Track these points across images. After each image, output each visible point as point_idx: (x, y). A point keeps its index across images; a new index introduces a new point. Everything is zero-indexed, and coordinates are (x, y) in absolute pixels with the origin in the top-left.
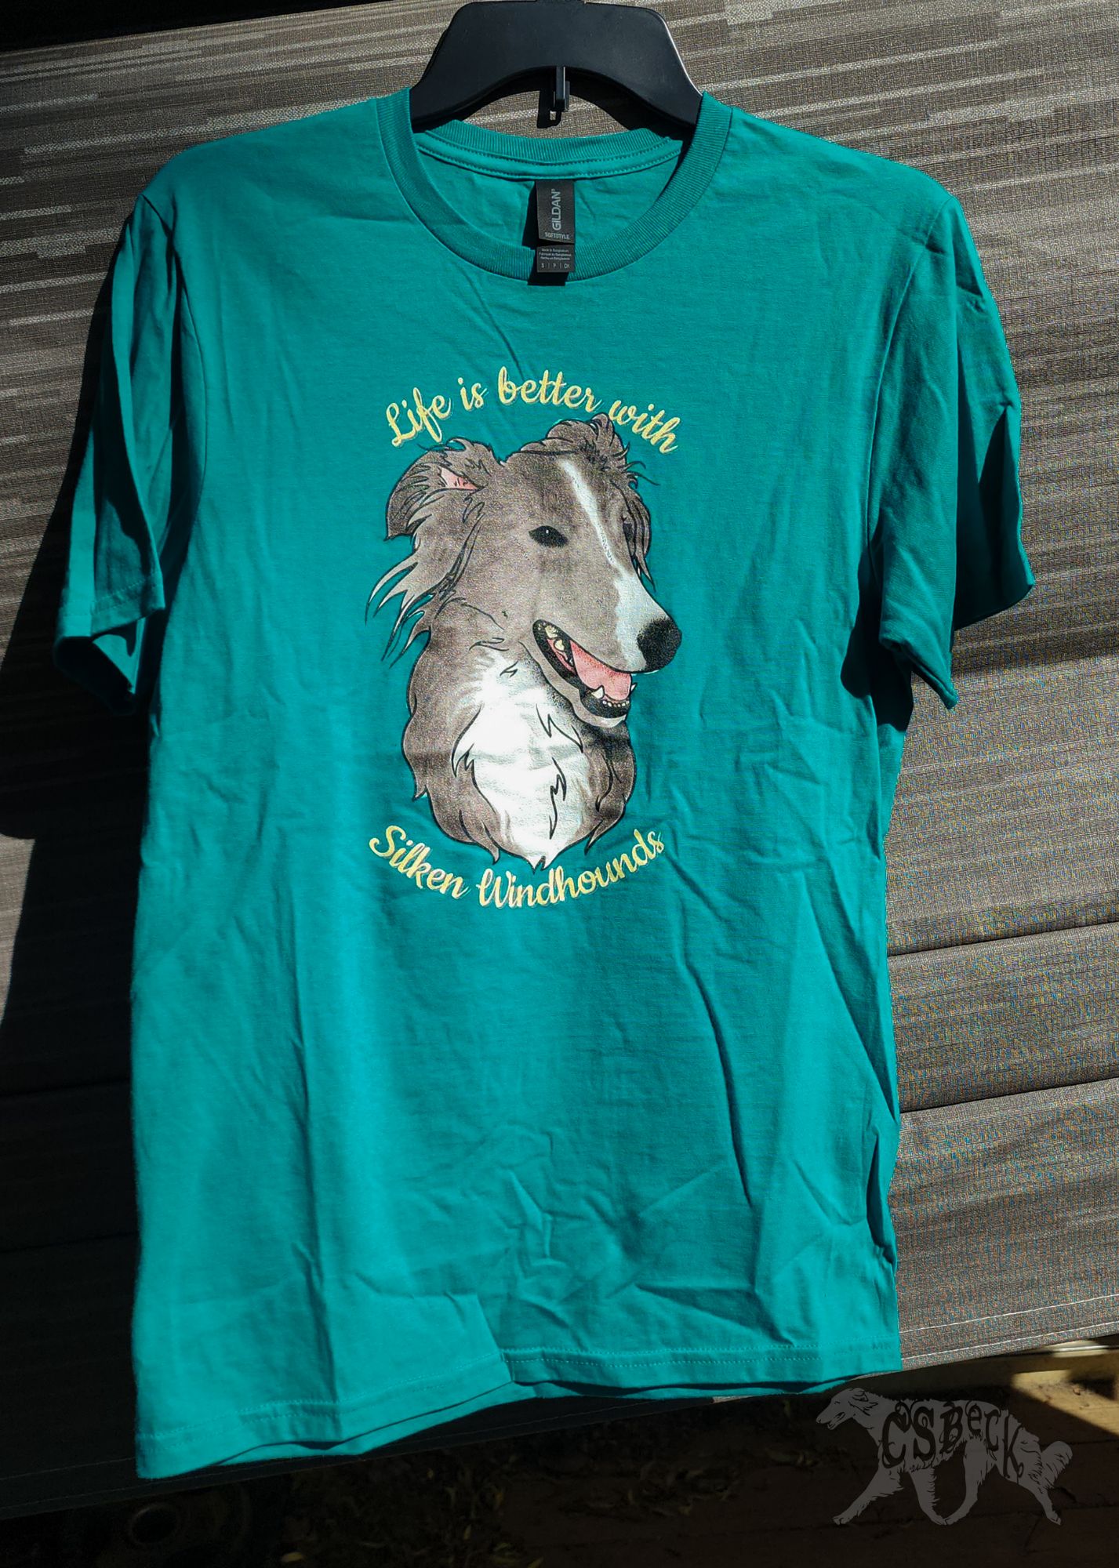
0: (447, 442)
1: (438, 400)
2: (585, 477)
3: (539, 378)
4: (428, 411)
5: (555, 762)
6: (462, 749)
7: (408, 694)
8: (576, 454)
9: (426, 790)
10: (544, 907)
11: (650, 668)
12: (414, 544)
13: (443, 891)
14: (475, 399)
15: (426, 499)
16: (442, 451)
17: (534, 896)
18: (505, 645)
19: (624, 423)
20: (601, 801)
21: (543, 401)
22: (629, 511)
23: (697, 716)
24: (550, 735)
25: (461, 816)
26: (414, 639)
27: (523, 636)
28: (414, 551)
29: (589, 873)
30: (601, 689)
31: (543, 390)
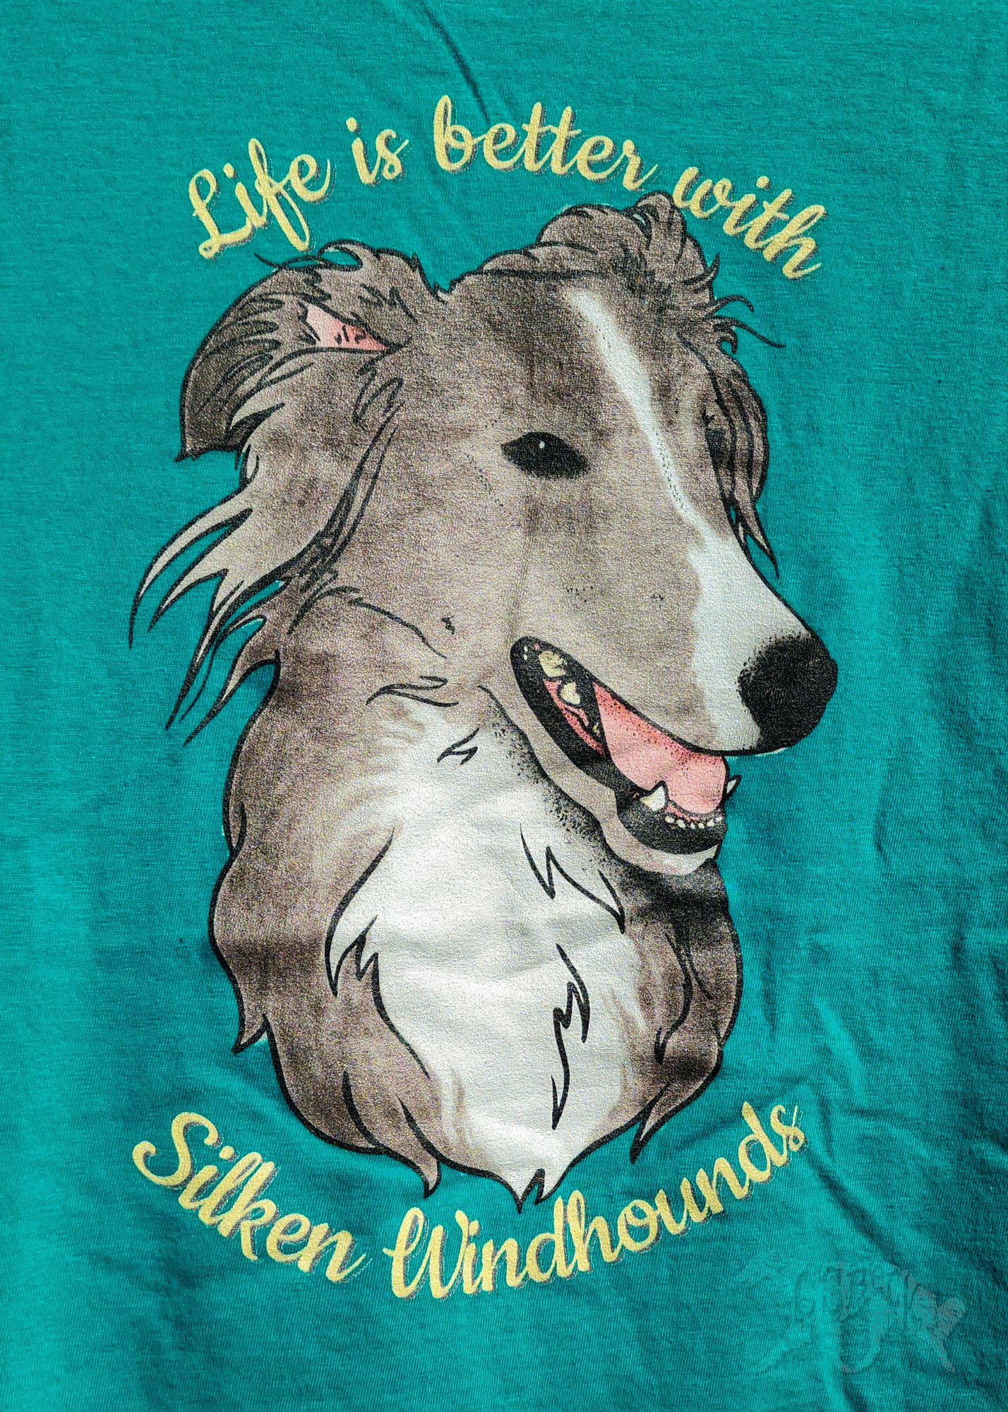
0: (321, 251)
1: (302, 164)
2: (623, 325)
3: (520, 118)
4: (279, 187)
5: (563, 955)
6: (347, 931)
7: (226, 803)
8: (604, 277)
9: (266, 1026)
10: (544, 1286)
11: (766, 745)
12: (244, 471)
13: (305, 1265)
14: (383, 161)
15: (272, 370)
16: (309, 270)
17: (521, 1263)
18: (448, 693)
19: (706, 214)
20: (667, 1038)
21: (531, 165)
22: (720, 401)
23: (868, 849)
24: (552, 894)
25: (347, 1087)
26: (241, 681)
27: (489, 672)
28: (244, 482)
29: (643, 1205)
30: (661, 789)
31: (529, 146)
